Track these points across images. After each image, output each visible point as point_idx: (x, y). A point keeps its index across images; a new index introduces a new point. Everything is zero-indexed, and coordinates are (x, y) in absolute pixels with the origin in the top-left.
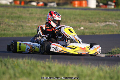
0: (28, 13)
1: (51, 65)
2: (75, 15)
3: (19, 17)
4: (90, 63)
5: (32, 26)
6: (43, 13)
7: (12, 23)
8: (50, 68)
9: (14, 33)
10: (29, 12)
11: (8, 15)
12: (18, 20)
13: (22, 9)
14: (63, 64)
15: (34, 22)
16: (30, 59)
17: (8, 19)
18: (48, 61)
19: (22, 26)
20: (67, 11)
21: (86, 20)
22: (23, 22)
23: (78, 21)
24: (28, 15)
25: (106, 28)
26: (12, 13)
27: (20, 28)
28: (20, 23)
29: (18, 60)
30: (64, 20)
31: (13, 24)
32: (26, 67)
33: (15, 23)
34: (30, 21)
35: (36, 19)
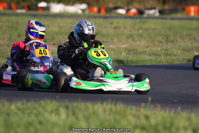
0: (111, 28)
1: (149, 113)
5: (118, 48)
8: (147, 117)
10: (113, 26)
13: (101, 20)
14: (169, 112)
15: (122, 41)
18: (145, 107)
20: (176, 22)
24: (111, 31)
30: (172, 37)
32: (108, 117)
34: (115, 40)
35: (125, 37)
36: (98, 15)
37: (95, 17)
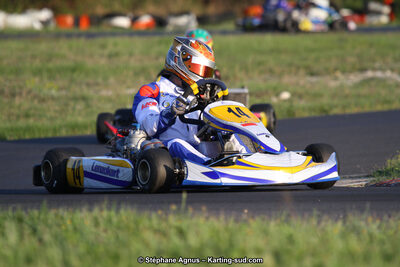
0: (102, 56)
1: (184, 224)
2: (261, 52)
3: (73, 70)
4: (315, 212)
5: (118, 96)
6: (155, 51)
7: (52, 89)
8: (181, 233)
9: (58, 122)
10: (106, 52)
11: (37, 63)
12: (72, 81)
13: (82, 42)
14: (226, 219)
15: (124, 82)
16: (114, 206)
17: (37, 79)
18: (177, 212)
19: (84, 99)
20: (232, 40)
21: (298, 68)
22: (88, 85)
23: (271, 71)
24: (103, 62)
25: (364, 91)
26: (50, 58)
27: (80, 106)
28: (77, 90)
29: (74, 212)
31: (54, 92)
32: (104, 235)
33: (60, 89)
34: (112, 80)
35: (131, 73)
36: (76, 31)
37: (69, 36)
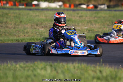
0: (77, 17)
1: (102, 69)
5: (82, 29)
6: (94, 16)
8: (101, 72)
10: (79, 15)
13: (71, 12)
15: (84, 25)
18: (99, 66)
22: (73, 25)
24: (78, 18)
29: (67, 64)
32: (77, 72)
34: (80, 24)
35: (86, 22)
36: (69, 9)
37: (67, 10)
